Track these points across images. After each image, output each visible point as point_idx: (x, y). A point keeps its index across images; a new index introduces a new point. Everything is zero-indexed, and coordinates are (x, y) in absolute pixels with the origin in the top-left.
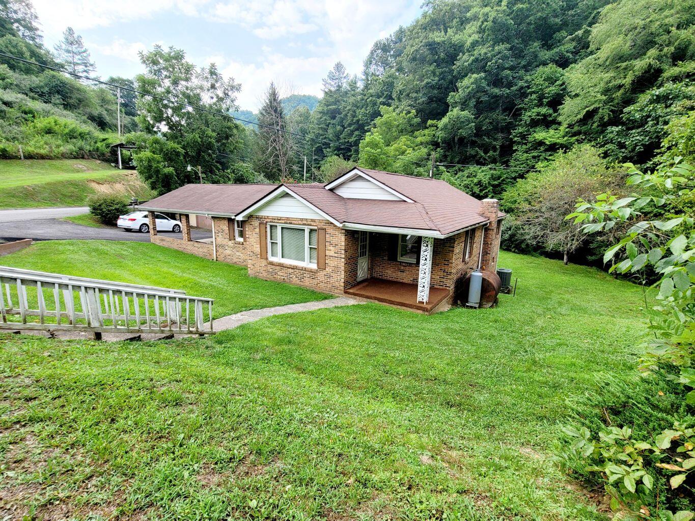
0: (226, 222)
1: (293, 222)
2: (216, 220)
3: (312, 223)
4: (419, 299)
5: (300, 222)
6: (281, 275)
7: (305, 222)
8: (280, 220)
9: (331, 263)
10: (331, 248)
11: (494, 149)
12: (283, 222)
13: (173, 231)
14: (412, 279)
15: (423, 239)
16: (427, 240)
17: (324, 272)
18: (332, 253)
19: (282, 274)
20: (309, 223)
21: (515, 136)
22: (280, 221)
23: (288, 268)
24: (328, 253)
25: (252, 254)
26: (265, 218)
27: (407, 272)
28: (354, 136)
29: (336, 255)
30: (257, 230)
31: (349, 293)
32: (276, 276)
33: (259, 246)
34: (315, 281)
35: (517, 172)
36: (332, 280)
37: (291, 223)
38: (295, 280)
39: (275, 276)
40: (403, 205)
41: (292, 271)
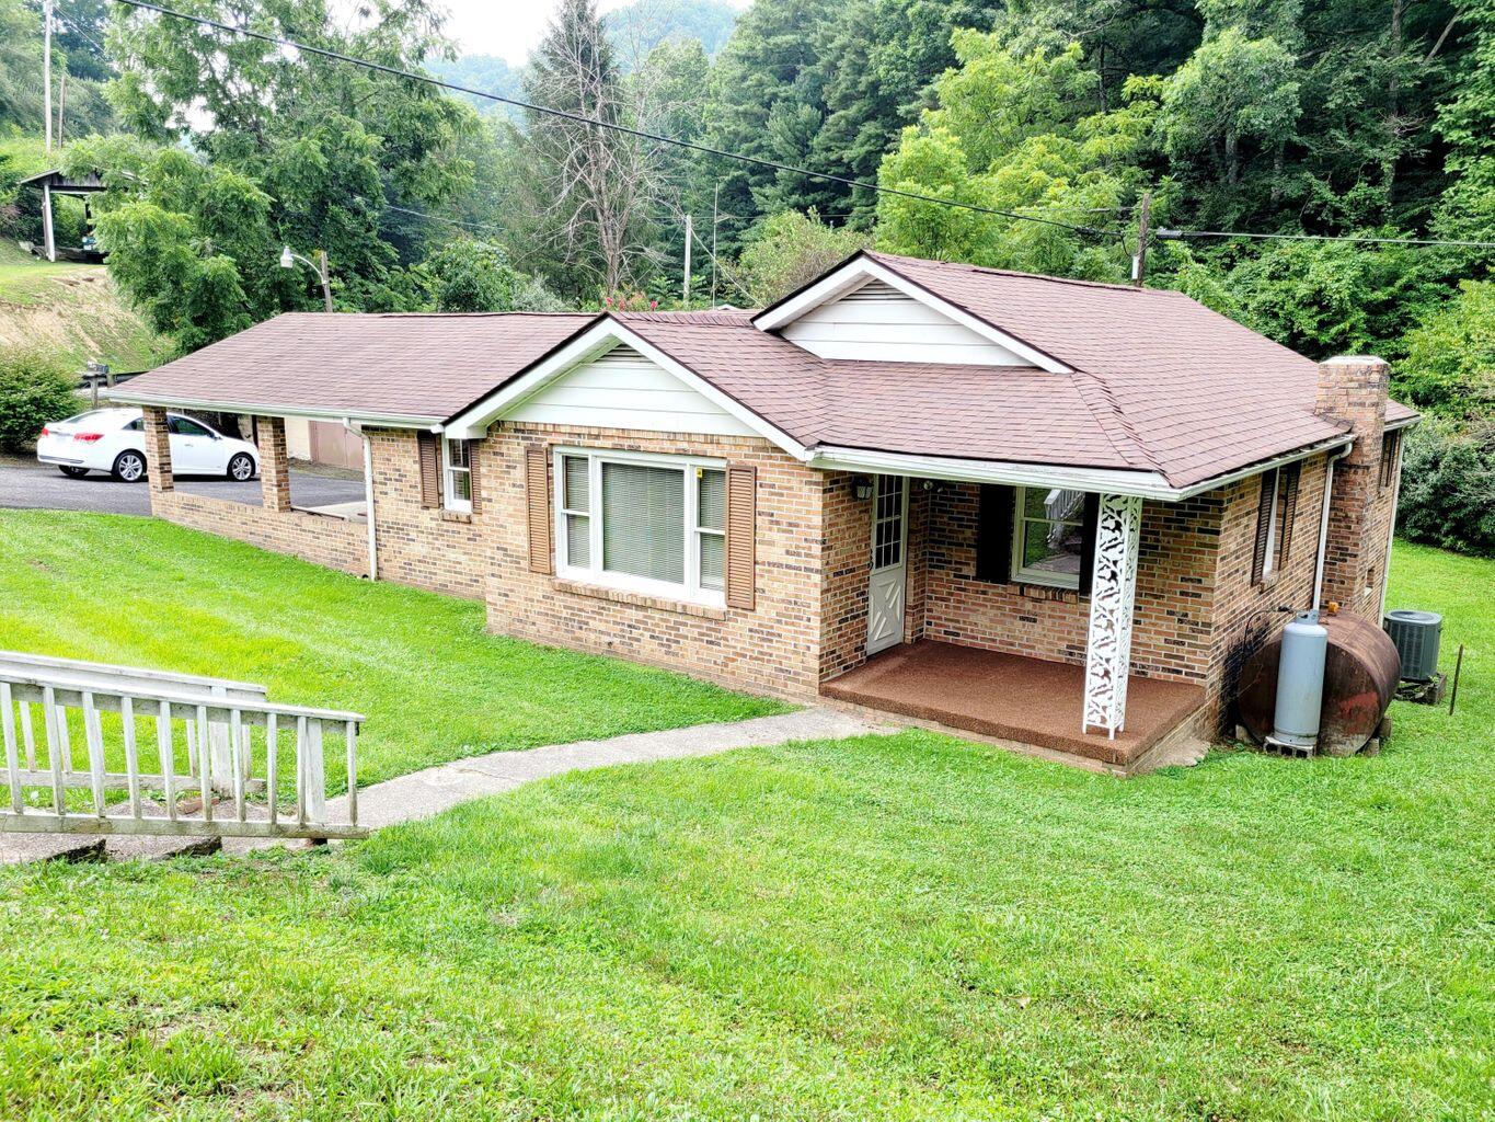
0: (412, 446)
1: (643, 445)
2: (377, 439)
3: (710, 450)
4: (1090, 718)
5: (667, 446)
6: (601, 629)
7: (685, 445)
8: (597, 437)
9: (776, 587)
10: (776, 536)
11: (1373, 173)
12: (608, 443)
13: (230, 477)
14: (1063, 646)
15: (1102, 503)
16: (1116, 505)
17: (751, 621)
18: (777, 554)
19: (602, 627)
20: (699, 448)
21: (1450, 126)
22: (597, 443)
23: (624, 604)
24: (762, 553)
25: (499, 555)
26: (545, 432)
27: (1048, 622)
28: (860, 138)
29: (791, 560)
30: (519, 474)
31: (838, 696)
32: (582, 634)
33: (524, 528)
34: (718, 653)
35: (1460, 256)
36: (777, 649)
37: (635, 450)
38: (648, 647)
39: (579, 633)
40: (1030, 384)
41: (640, 615)
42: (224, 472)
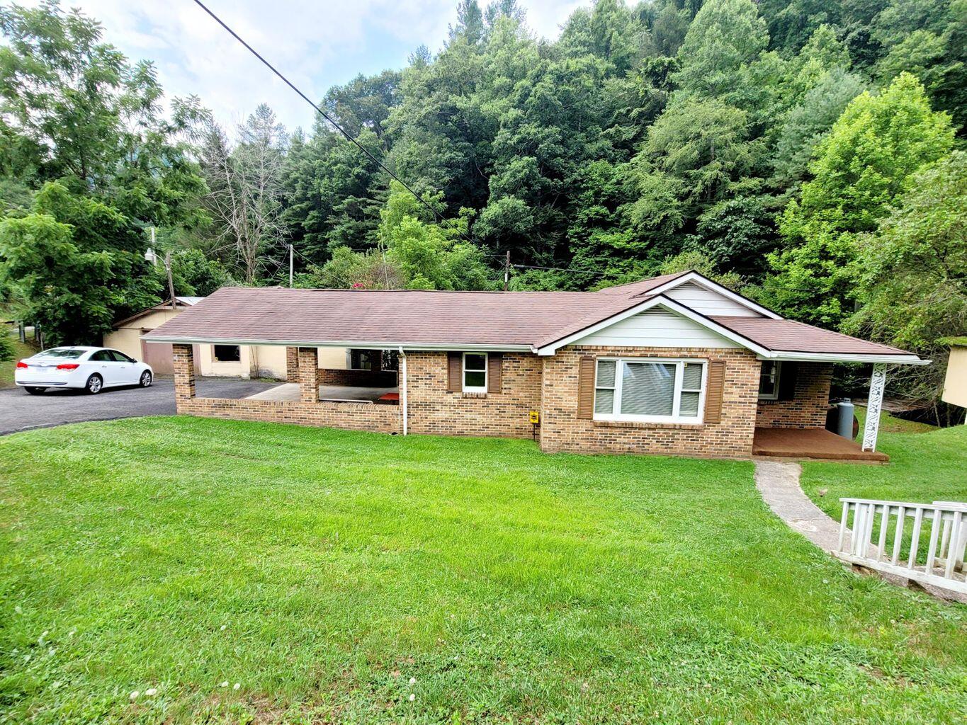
0: (443, 362)
1: (659, 354)
2: (412, 358)
3: (699, 354)
4: (865, 445)
5: (675, 354)
6: (624, 441)
7: (686, 353)
8: (630, 351)
9: (731, 413)
10: (734, 389)
11: (548, 249)
12: (638, 354)
14: (772, 421)
15: (875, 367)
16: (881, 367)
17: (718, 428)
18: (735, 398)
19: (626, 441)
20: (693, 354)
21: (572, 237)
22: (630, 354)
23: (640, 429)
24: (726, 398)
25: (555, 413)
26: (596, 350)
27: (766, 413)
29: (742, 400)
30: (574, 371)
31: (762, 454)
32: (612, 446)
33: (576, 398)
34: (697, 444)
35: (582, 279)
36: (731, 439)
37: (656, 356)
38: (654, 445)
39: (608, 445)
41: (651, 432)
42: (138, 382)
